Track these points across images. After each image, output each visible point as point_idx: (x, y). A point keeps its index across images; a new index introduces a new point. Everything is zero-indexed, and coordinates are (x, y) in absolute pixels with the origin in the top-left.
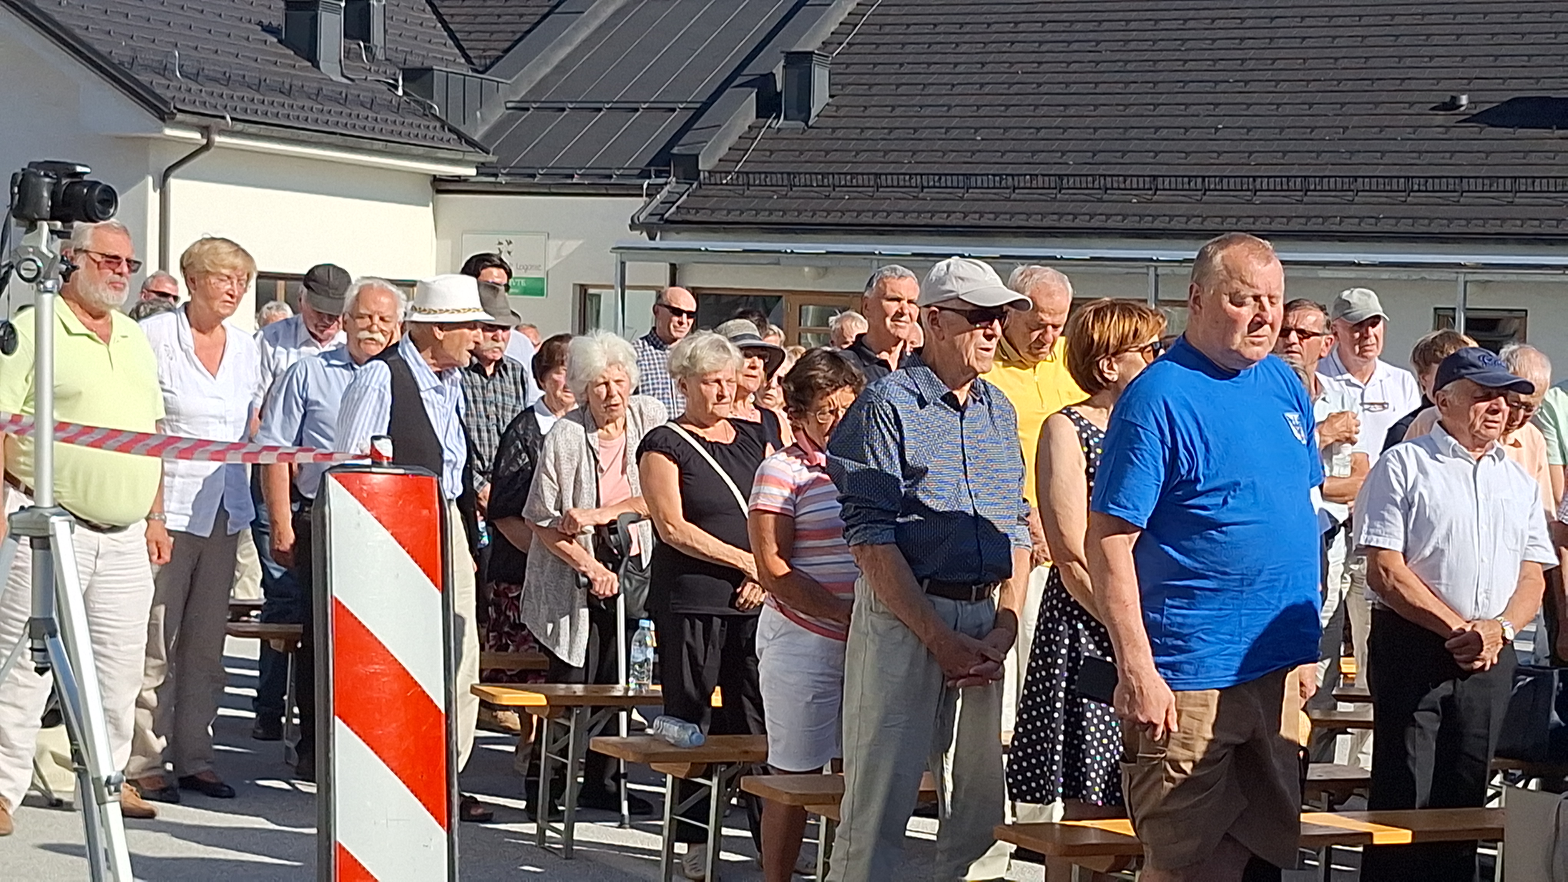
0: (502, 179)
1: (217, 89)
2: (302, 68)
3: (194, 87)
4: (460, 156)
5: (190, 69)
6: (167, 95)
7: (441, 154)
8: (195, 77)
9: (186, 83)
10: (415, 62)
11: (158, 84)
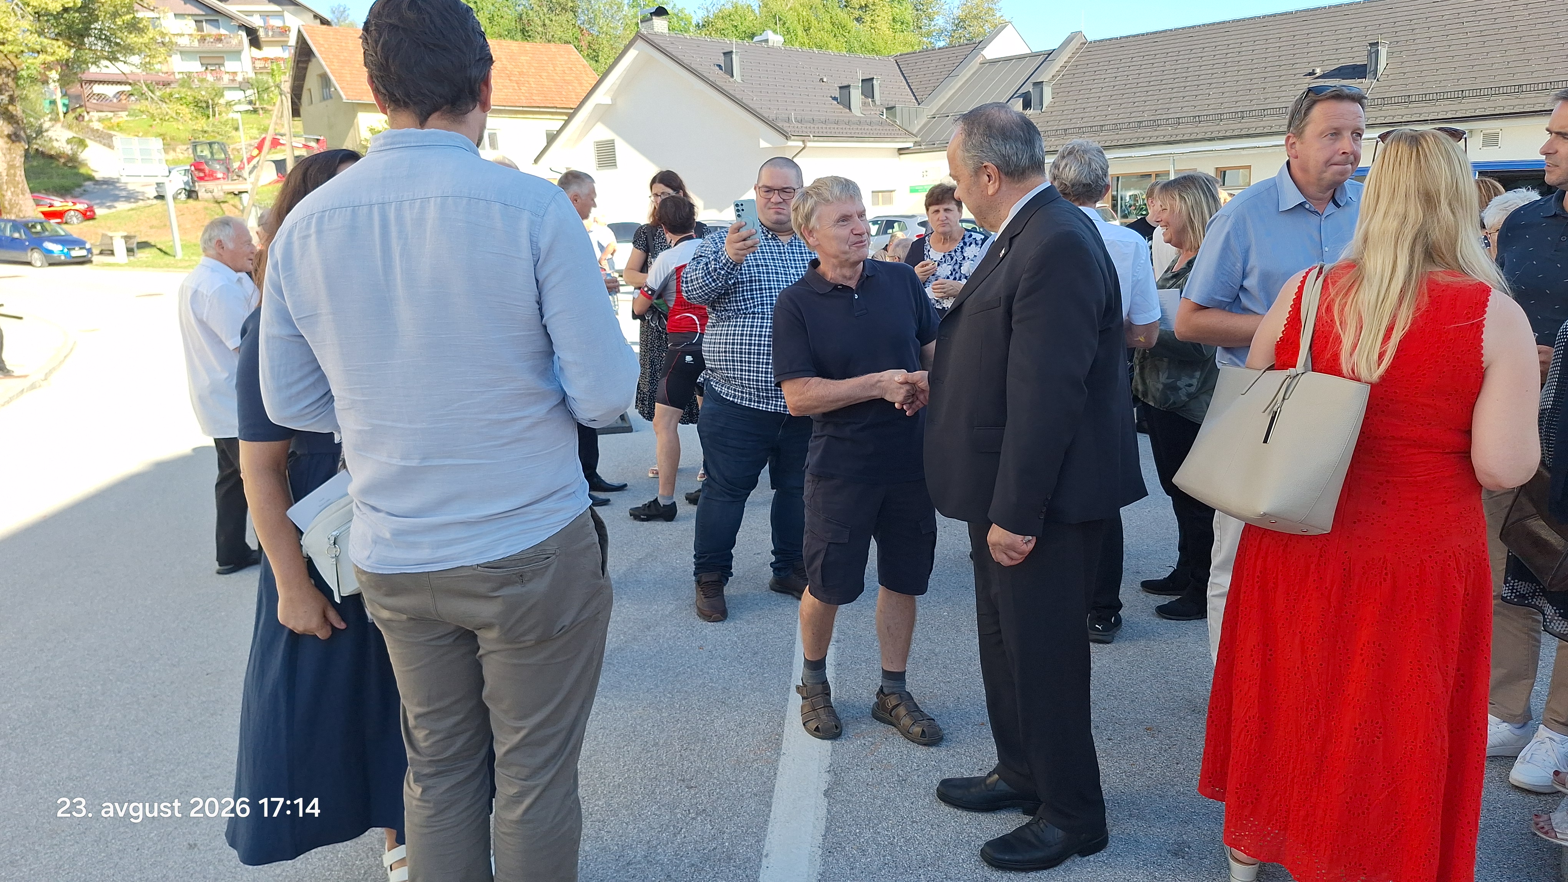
0: (923, 147)
1: (808, 125)
2: (845, 113)
3: (800, 125)
4: (905, 140)
5: (799, 117)
6: (788, 130)
7: (897, 140)
8: (801, 122)
9: (796, 124)
10: (891, 104)
11: (785, 126)
